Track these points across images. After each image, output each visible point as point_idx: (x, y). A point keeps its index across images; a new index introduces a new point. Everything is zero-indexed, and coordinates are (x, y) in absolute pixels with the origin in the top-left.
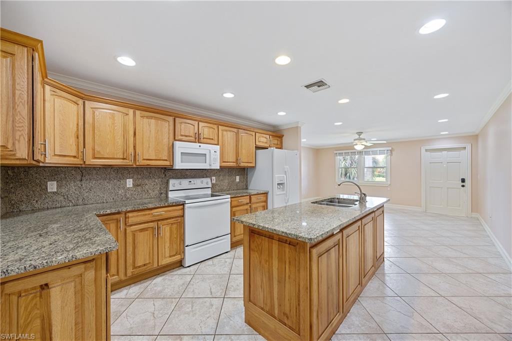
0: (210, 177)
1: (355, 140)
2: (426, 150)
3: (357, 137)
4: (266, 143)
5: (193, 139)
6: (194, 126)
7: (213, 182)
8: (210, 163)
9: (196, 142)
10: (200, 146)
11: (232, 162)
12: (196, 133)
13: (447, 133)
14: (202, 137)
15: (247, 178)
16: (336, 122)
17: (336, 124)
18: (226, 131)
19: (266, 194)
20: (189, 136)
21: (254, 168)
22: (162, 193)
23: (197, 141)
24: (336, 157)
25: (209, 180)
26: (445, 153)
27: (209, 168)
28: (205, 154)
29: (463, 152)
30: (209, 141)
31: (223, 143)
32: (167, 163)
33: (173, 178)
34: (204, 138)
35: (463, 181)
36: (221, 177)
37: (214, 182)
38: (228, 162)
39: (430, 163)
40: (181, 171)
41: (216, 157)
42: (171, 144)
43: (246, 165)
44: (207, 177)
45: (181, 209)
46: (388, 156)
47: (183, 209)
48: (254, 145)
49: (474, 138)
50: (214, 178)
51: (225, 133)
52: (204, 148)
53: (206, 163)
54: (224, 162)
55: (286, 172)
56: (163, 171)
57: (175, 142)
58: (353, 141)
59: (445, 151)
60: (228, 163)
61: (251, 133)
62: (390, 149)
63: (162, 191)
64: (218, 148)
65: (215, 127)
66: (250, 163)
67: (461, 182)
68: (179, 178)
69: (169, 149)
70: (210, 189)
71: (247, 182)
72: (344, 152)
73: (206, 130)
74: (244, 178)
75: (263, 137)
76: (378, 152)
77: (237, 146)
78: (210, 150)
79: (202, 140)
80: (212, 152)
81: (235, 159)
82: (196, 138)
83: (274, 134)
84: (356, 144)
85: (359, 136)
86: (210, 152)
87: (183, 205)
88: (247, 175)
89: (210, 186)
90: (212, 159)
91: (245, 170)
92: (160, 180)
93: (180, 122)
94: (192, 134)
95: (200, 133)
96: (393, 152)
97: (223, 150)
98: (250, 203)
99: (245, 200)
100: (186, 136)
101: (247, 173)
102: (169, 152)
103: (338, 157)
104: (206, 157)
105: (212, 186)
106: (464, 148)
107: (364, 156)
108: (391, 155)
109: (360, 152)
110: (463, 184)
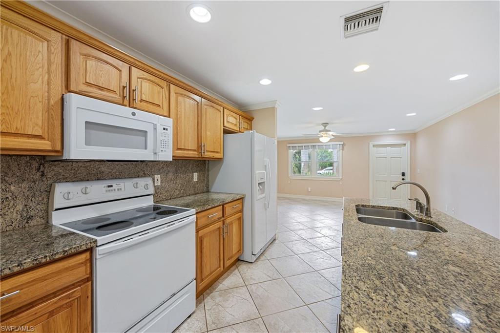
0: (151, 175)
1: (320, 131)
2: (373, 145)
3: (322, 128)
4: (236, 125)
5: (117, 97)
6: (120, 71)
7: (156, 185)
8: (155, 149)
9: (123, 105)
10: (134, 114)
11: (191, 150)
12: (124, 87)
13: (394, 129)
14: (138, 98)
15: (208, 175)
16: (314, 107)
17: (315, 109)
18: (183, 95)
19: (242, 199)
20: (109, 90)
21: (220, 160)
22: (31, 217)
23: (126, 102)
24: (289, 151)
25: (148, 181)
26: (389, 148)
27: (152, 159)
28: (146, 132)
29: (403, 148)
30: (151, 108)
31: (177, 115)
32: (44, 145)
33: (66, 180)
34: (141, 100)
35: (403, 174)
36: (171, 175)
37: (158, 183)
38: (185, 149)
39: (377, 158)
40: (88, 164)
41: (166, 139)
42: (56, 98)
43: (211, 155)
44: (145, 175)
45: (85, 263)
46: (340, 150)
47: (91, 261)
48: (222, 127)
49: (413, 136)
50: (158, 177)
51: (180, 98)
52: (142, 119)
53: (146, 148)
54: (179, 149)
55: (266, 166)
56: (35, 165)
57: (68, 96)
58: (318, 132)
59: (388, 147)
60: (186, 152)
61: (219, 107)
62: (342, 143)
63: (32, 213)
64: (169, 122)
65: (164, 84)
66: (217, 152)
67: (401, 175)
68: (82, 180)
69: (49, 109)
70: (152, 196)
71: (208, 181)
72: (297, 145)
73: (146, 86)
74: (204, 175)
75: (232, 116)
76: (331, 146)
77: (199, 124)
78: (155, 125)
79: (138, 103)
80: (160, 129)
81: (196, 146)
82: (124, 97)
83: (244, 115)
84: (322, 136)
85: (325, 127)
86: (155, 129)
87: (91, 250)
88: (208, 171)
89: (151, 190)
90: (159, 142)
91: (205, 163)
92: (25, 185)
93: (84, 52)
94: (114, 85)
95: (133, 88)
96: (345, 147)
97: (177, 128)
98: (223, 216)
99: (216, 213)
100: (101, 88)
101: (208, 167)
102: (50, 117)
103: (291, 151)
104: (146, 136)
105: (156, 192)
106: (405, 144)
107: (317, 150)
108: (343, 150)
109: (314, 146)
110: (403, 177)
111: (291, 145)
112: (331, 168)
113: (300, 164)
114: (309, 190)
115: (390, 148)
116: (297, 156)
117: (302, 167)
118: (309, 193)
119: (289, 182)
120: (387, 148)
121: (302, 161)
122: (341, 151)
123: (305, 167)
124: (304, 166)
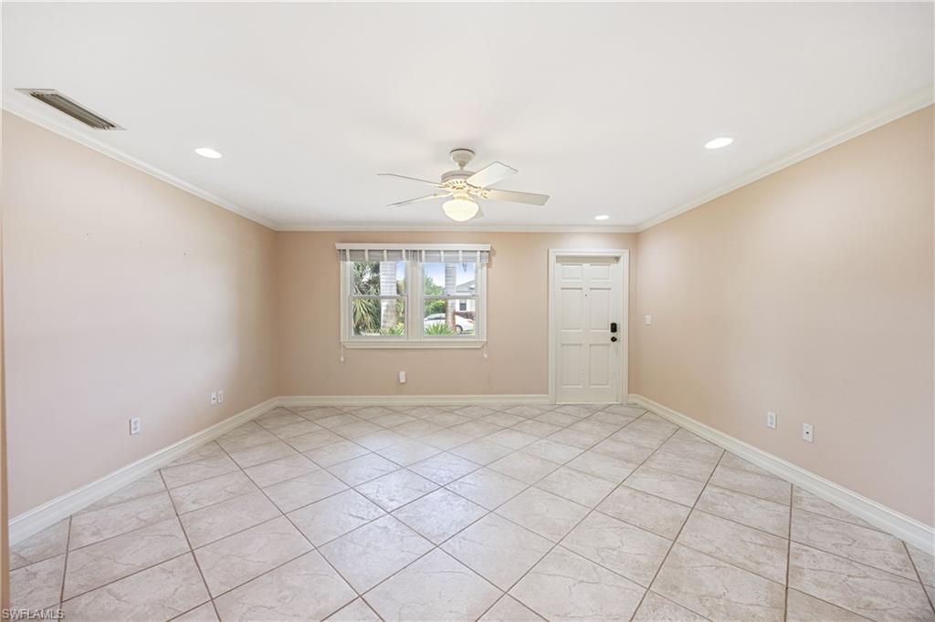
2: (557, 257)
24: (342, 264)
26: (586, 266)
29: (614, 266)
35: (614, 328)
39: (563, 289)
46: (482, 266)
49: (633, 238)
59: (587, 262)
62: (489, 247)
67: (610, 330)
72: (366, 247)
76: (461, 254)
85: (462, 164)
96: (494, 259)
106: (617, 259)
107: (424, 263)
108: (489, 265)
109: (415, 251)
110: (614, 335)
111: (348, 246)
112: (443, 315)
113: (377, 304)
114: (402, 380)
115: (588, 264)
116: (372, 287)
117: (383, 313)
118: (400, 388)
119: (342, 359)
120: (584, 265)
121: (382, 295)
122: (485, 268)
123: (389, 313)
124: (387, 311)
